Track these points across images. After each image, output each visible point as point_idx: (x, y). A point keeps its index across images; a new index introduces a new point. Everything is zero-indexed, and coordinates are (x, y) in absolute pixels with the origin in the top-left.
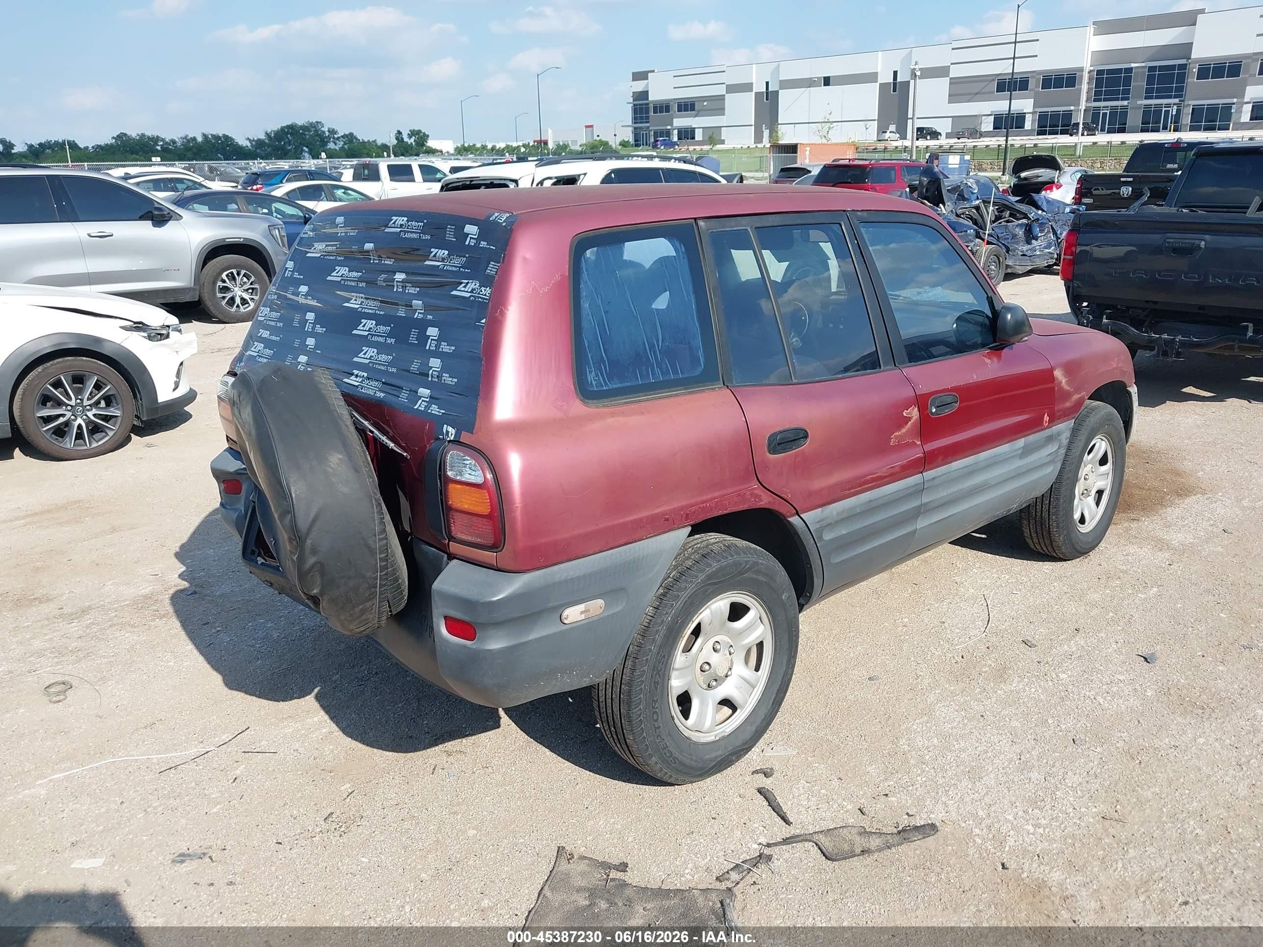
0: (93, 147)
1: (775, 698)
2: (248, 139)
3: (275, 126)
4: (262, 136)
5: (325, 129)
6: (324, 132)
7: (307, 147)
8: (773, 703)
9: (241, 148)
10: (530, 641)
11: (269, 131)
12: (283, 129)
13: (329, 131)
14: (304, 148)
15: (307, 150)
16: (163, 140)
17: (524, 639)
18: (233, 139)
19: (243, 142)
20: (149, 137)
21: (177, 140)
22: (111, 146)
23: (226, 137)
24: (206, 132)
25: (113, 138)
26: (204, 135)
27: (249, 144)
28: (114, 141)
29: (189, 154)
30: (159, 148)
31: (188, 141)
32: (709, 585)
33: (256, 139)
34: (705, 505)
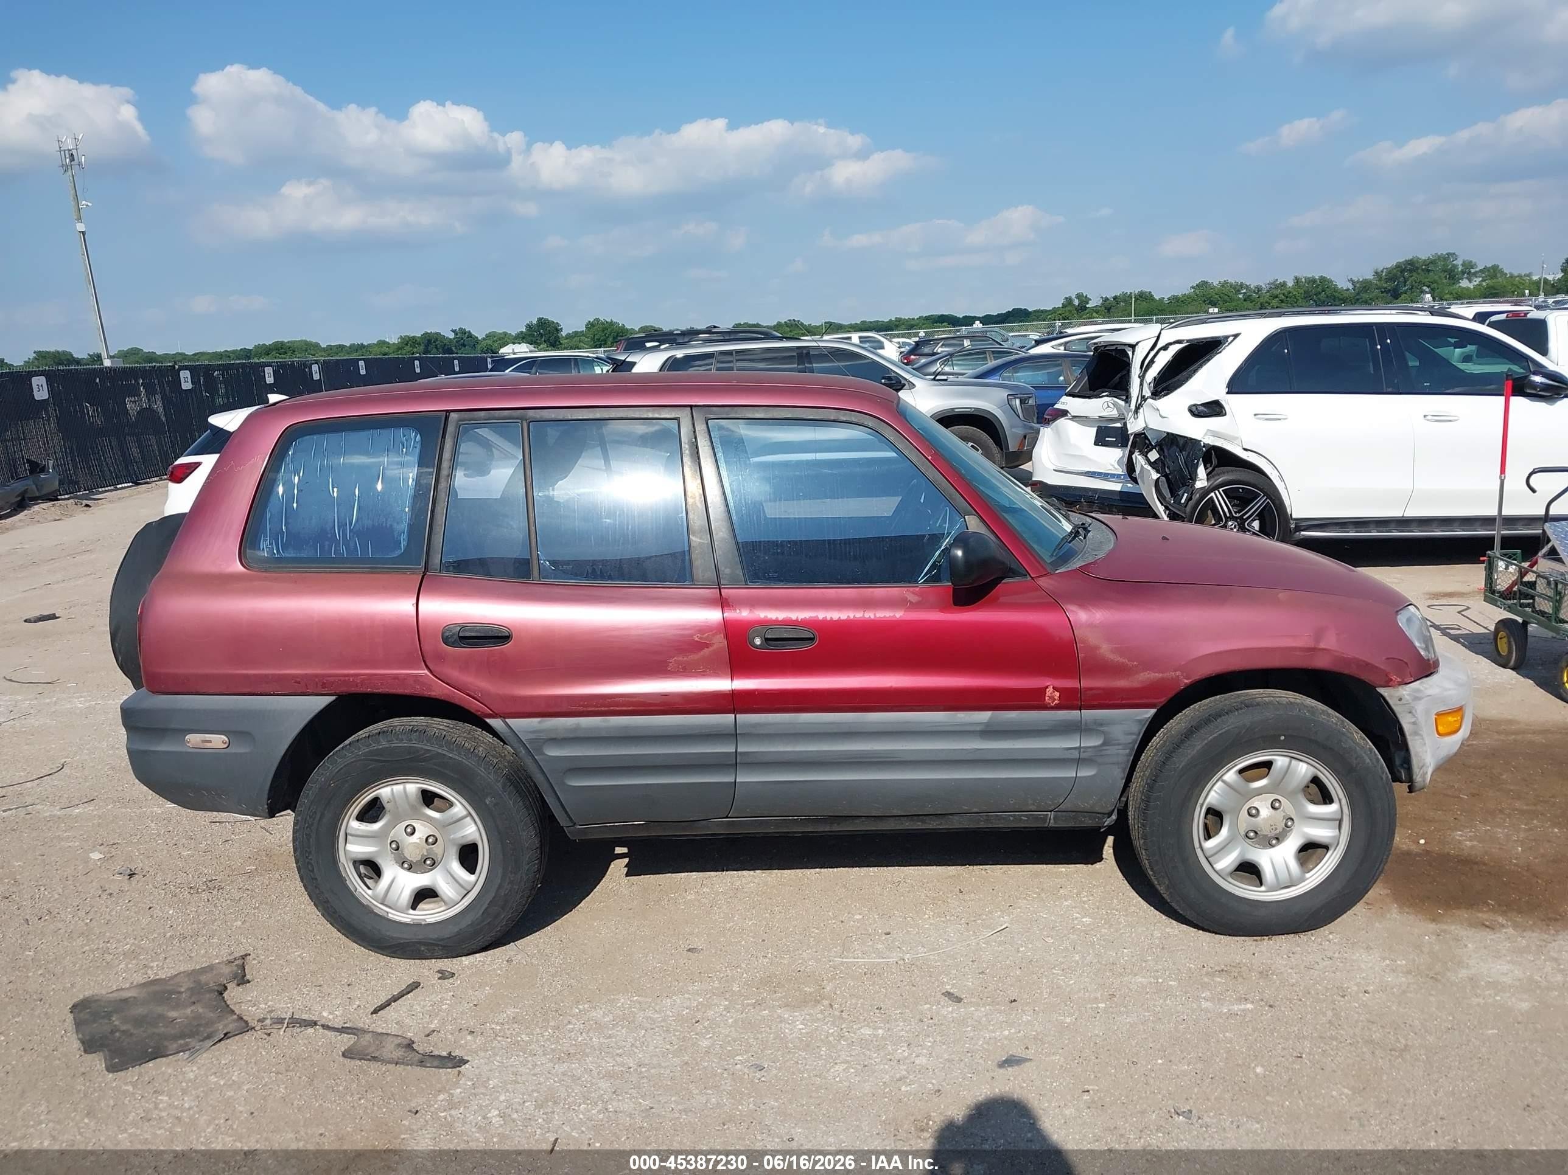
0: (1169, 299)
1: (487, 908)
2: (1351, 280)
3: (1389, 261)
4: (1370, 276)
5: (1459, 262)
6: (1455, 266)
7: (1428, 287)
8: (483, 913)
9: (1341, 291)
10: (158, 751)
11: (1380, 270)
12: (1398, 266)
13: (1462, 265)
14: (1424, 288)
15: (1427, 290)
16: (1247, 287)
17: (153, 748)
18: (1332, 281)
19: (1342, 284)
20: (1231, 285)
21: (1264, 286)
22: (1189, 296)
23: (1323, 279)
24: (1299, 275)
25: (1193, 287)
26: (1297, 280)
27: (1351, 287)
28: (1193, 290)
29: (1275, 302)
30: (1241, 296)
31: (1277, 287)
32: (371, 760)
33: (1361, 280)
34: (347, 678)
